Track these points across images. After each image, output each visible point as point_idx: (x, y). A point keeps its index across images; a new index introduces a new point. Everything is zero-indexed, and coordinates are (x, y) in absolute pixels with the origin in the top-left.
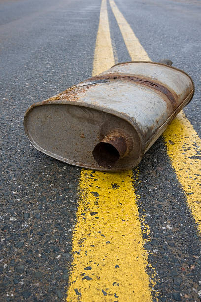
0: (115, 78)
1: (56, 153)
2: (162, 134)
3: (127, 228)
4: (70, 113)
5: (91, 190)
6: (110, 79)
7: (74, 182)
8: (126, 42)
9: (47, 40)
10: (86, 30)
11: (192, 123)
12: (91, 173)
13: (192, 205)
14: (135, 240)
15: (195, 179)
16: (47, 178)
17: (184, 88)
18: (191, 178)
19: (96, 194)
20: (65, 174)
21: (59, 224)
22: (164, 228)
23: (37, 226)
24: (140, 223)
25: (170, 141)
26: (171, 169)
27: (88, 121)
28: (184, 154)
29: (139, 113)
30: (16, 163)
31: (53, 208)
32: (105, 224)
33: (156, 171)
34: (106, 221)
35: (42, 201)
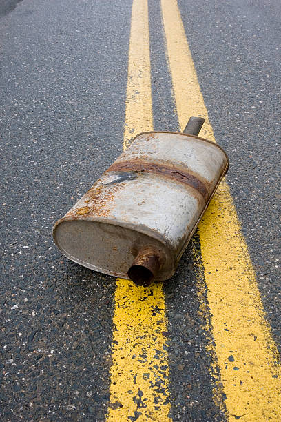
0: (143, 170)
4: (101, 228)
27: (120, 236)
29: (170, 226)
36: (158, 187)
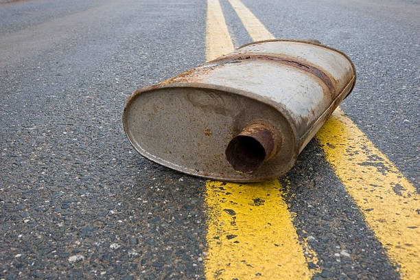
0: (248, 58)
1: (169, 159)
2: (315, 136)
3: (283, 255)
4: (191, 101)
5: (224, 206)
6: (240, 58)
7: (197, 197)
8: (247, 29)
9: (140, 29)
10: (191, 15)
11: (355, 122)
12: (221, 185)
13: (374, 224)
14: (298, 271)
15: (372, 191)
16: (158, 192)
17: (343, 72)
18: (367, 190)
19: (231, 212)
20: (183, 187)
21: (183, 251)
22: (337, 255)
23: (151, 255)
24: (301, 248)
25: (328, 144)
26: (336, 179)
27: (216, 110)
28: (350, 160)
29: (288, 99)
30: (112, 175)
31: (171, 231)
32: (250, 250)
33: (314, 181)
34: (251, 246)
35: (154, 221)
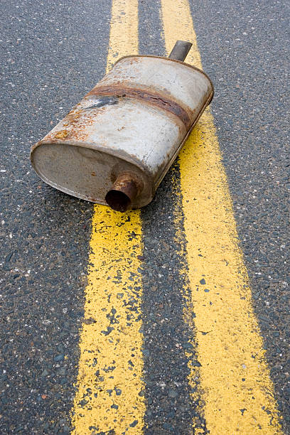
0: (124, 95)
1: (67, 187)
4: (80, 153)
17: (201, 97)
27: (99, 161)
29: (149, 153)
36: (139, 113)
